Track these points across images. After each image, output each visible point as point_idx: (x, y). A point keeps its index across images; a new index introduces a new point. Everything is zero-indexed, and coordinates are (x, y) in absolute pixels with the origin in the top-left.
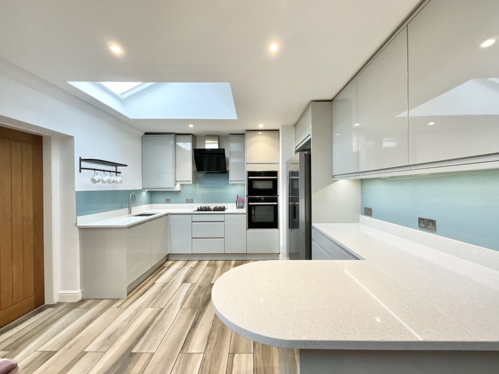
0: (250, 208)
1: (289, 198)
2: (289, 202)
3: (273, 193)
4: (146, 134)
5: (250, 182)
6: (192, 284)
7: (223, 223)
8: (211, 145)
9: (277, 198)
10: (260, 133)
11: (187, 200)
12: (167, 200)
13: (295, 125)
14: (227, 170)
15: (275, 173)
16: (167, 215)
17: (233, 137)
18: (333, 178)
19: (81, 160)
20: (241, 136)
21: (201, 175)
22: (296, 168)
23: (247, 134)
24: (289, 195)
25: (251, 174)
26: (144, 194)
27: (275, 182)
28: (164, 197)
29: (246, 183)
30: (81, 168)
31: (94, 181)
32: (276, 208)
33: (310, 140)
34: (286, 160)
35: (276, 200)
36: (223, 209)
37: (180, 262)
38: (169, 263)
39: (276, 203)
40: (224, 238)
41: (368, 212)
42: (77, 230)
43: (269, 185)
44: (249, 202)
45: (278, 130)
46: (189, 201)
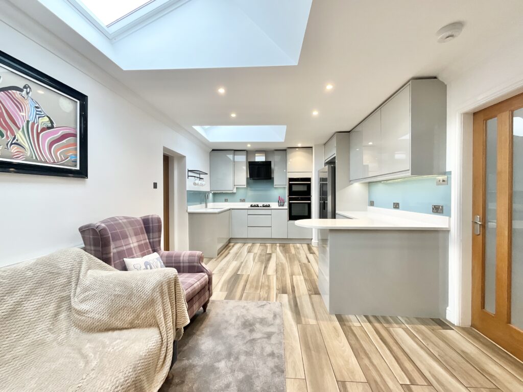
0: (290, 205)
1: (320, 198)
2: (320, 200)
3: (307, 194)
4: (213, 150)
5: (290, 186)
6: (255, 254)
7: (270, 216)
8: (260, 158)
9: (310, 198)
10: (297, 149)
11: (240, 200)
12: (225, 200)
13: (325, 144)
14: (272, 176)
15: (309, 179)
16: (230, 209)
17: (276, 152)
18: (350, 182)
19: (189, 171)
20: (284, 152)
21: (251, 181)
22: (326, 175)
23: (288, 150)
24: (320, 195)
25: (291, 180)
26: (211, 195)
27: (309, 186)
28: (224, 198)
29: (287, 187)
30: (188, 176)
31: (195, 184)
32: (309, 205)
33: (335, 158)
34: (318, 170)
35: (310, 199)
36: (269, 206)
37: (239, 244)
38: (232, 244)
39: (309, 202)
40: (271, 227)
41: (372, 204)
42: (187, 214)
43: (304, 188)
44: (289, 201)
45: (311, 147)
46: (243, 201)
